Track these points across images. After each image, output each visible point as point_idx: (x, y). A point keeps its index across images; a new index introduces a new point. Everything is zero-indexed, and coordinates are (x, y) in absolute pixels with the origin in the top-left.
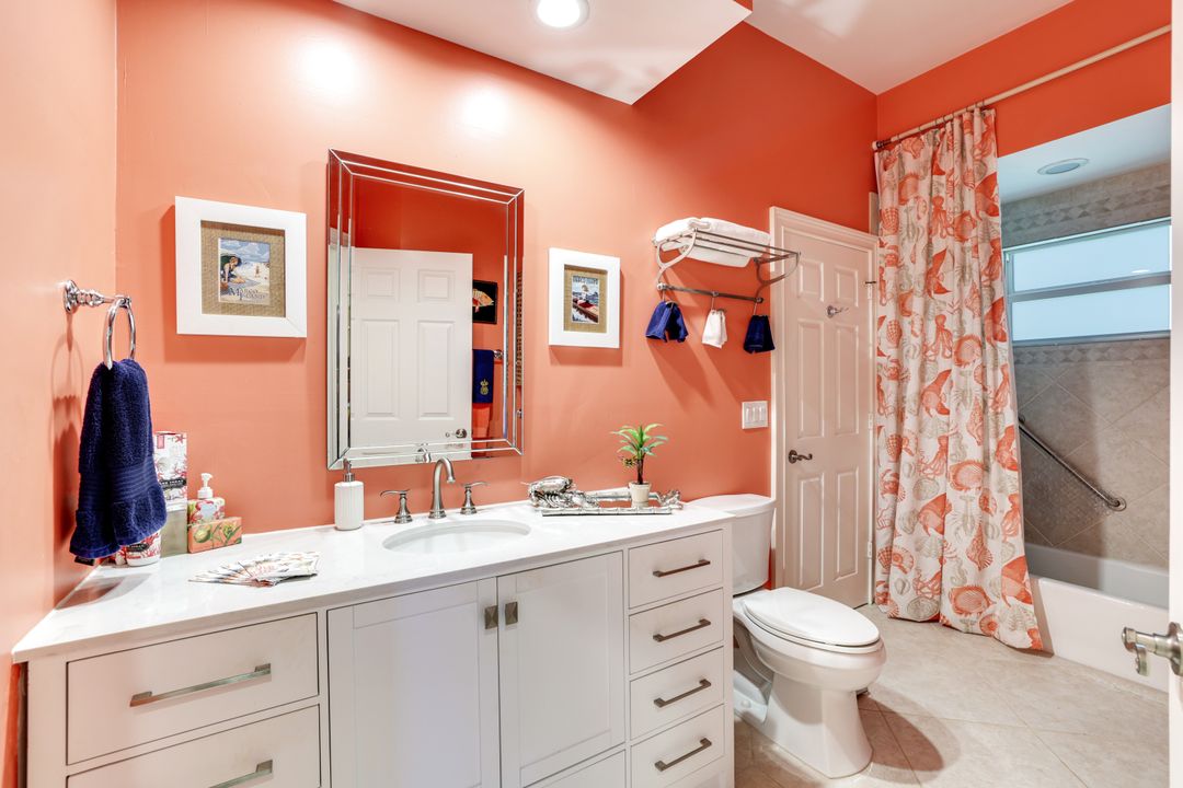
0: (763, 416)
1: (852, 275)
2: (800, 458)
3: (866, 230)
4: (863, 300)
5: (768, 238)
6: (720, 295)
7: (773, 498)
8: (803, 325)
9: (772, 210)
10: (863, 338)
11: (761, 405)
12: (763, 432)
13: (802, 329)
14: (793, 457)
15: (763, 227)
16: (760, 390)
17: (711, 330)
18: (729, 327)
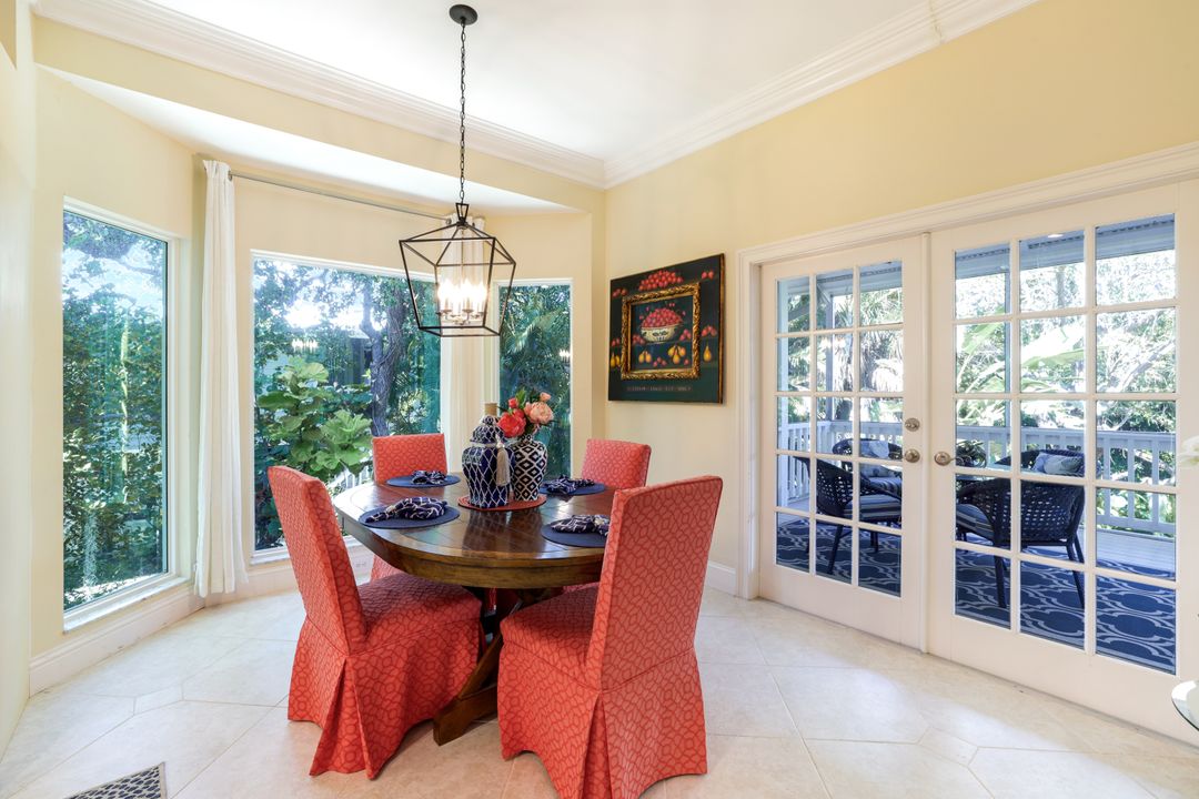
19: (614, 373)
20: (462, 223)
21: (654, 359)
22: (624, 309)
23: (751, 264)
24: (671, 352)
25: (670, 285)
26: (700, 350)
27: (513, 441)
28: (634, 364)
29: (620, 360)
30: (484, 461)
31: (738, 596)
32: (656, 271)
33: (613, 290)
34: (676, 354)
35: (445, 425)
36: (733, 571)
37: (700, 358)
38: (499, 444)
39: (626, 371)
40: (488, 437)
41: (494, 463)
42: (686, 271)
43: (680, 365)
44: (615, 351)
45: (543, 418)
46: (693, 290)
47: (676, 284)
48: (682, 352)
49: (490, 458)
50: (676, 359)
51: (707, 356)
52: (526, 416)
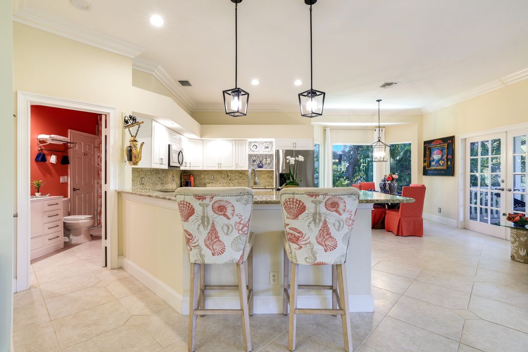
0: (66, 180)
1: (91, 145)
2: (76, 190)
3: (95, 134)
4: (94, 152)
5: (68, 139)
6: (55, 151)
7: (69, 197)
8: (77, 158)
9: (69, 130)
10: (94, 161)
11: (66, 177)
12: (66, 184)
13: (77, 159)
14: (74, 190)
15: (67, 136)
16: (65, 173)
17: (53, 159)
18: (57, 159)
19: (424, 168)
20: (379, 141)
21: (435, 164)
22: (427, 150)
23: (461, 139)
24: (440, 162)
25: (440, 144)
26: (447, 162)
27: (389, 182)
28: (430, 165)
29: (426, 164)
30: (383, 185)
31: (457, 228)
32: (436, 139)
33: (424, 144)
34: (441, 163)
35: (375, 181)
36: (456, 221)
37: (447, 164)
38: (386, 182)
39: (428, 167)
40: (385, 181)
41: (386, 186)
42: (444, 140)
43: (443, 165)
44: (425, 161)
45: (396, 178)
46: (446, 145)
47: (441, 144)
48: (443, 162)
49: (385, 185)
50: (441, 164)
51: (449, 163)
52: (392, 177)
